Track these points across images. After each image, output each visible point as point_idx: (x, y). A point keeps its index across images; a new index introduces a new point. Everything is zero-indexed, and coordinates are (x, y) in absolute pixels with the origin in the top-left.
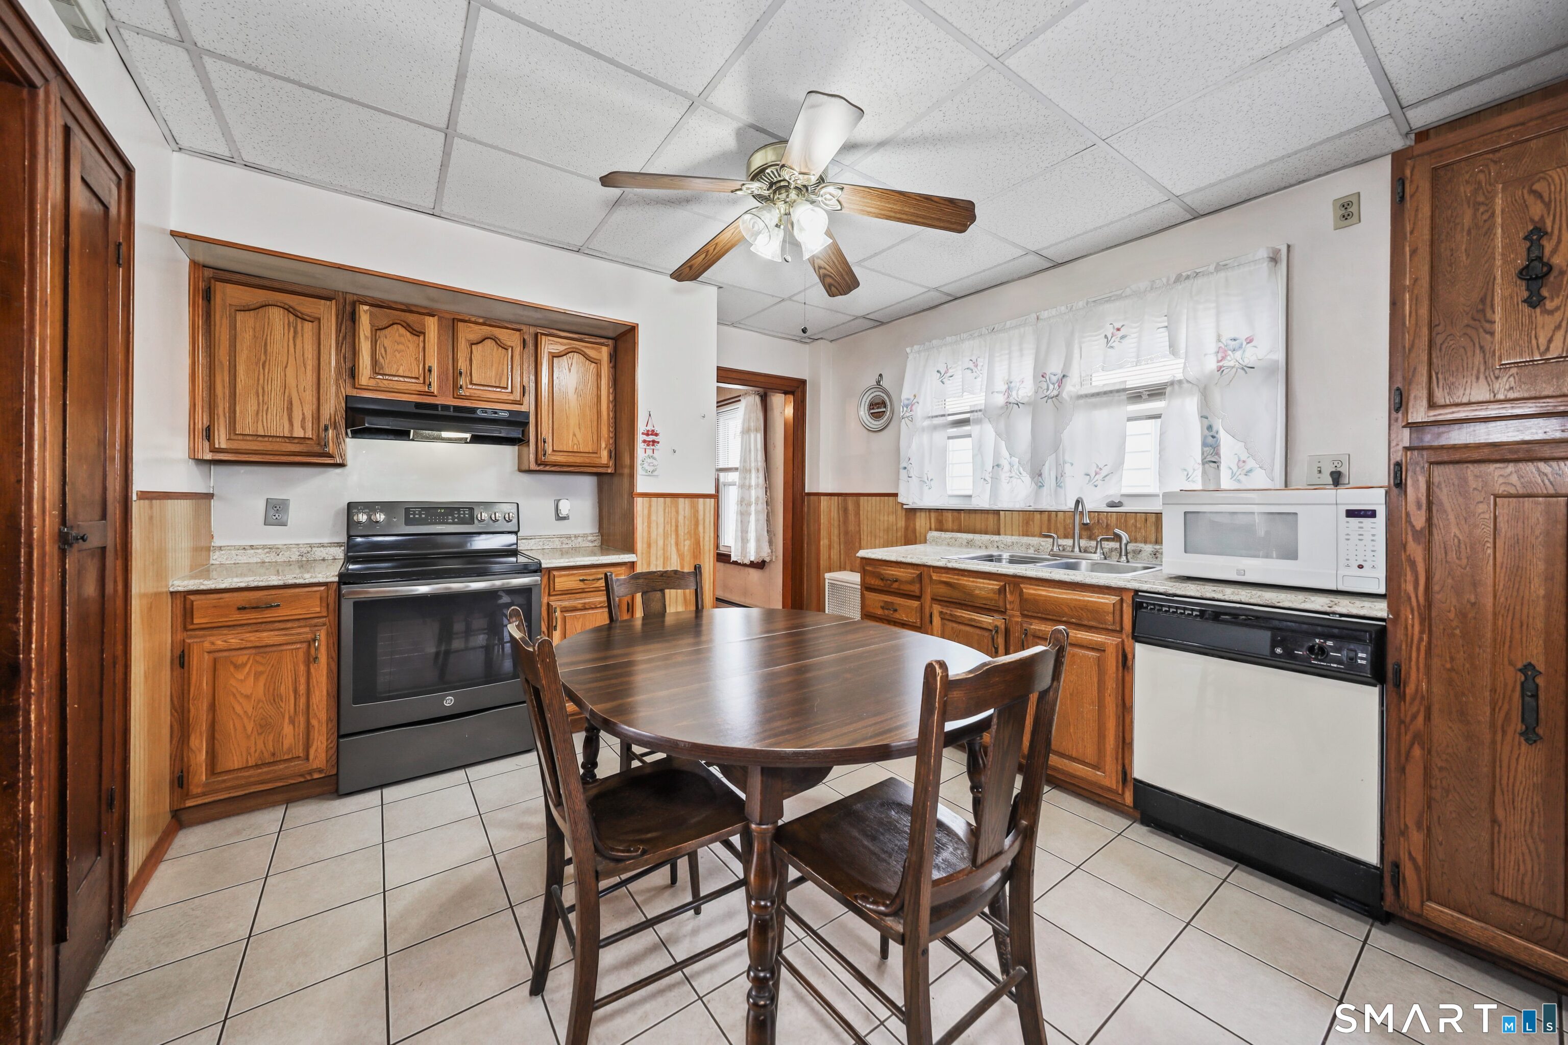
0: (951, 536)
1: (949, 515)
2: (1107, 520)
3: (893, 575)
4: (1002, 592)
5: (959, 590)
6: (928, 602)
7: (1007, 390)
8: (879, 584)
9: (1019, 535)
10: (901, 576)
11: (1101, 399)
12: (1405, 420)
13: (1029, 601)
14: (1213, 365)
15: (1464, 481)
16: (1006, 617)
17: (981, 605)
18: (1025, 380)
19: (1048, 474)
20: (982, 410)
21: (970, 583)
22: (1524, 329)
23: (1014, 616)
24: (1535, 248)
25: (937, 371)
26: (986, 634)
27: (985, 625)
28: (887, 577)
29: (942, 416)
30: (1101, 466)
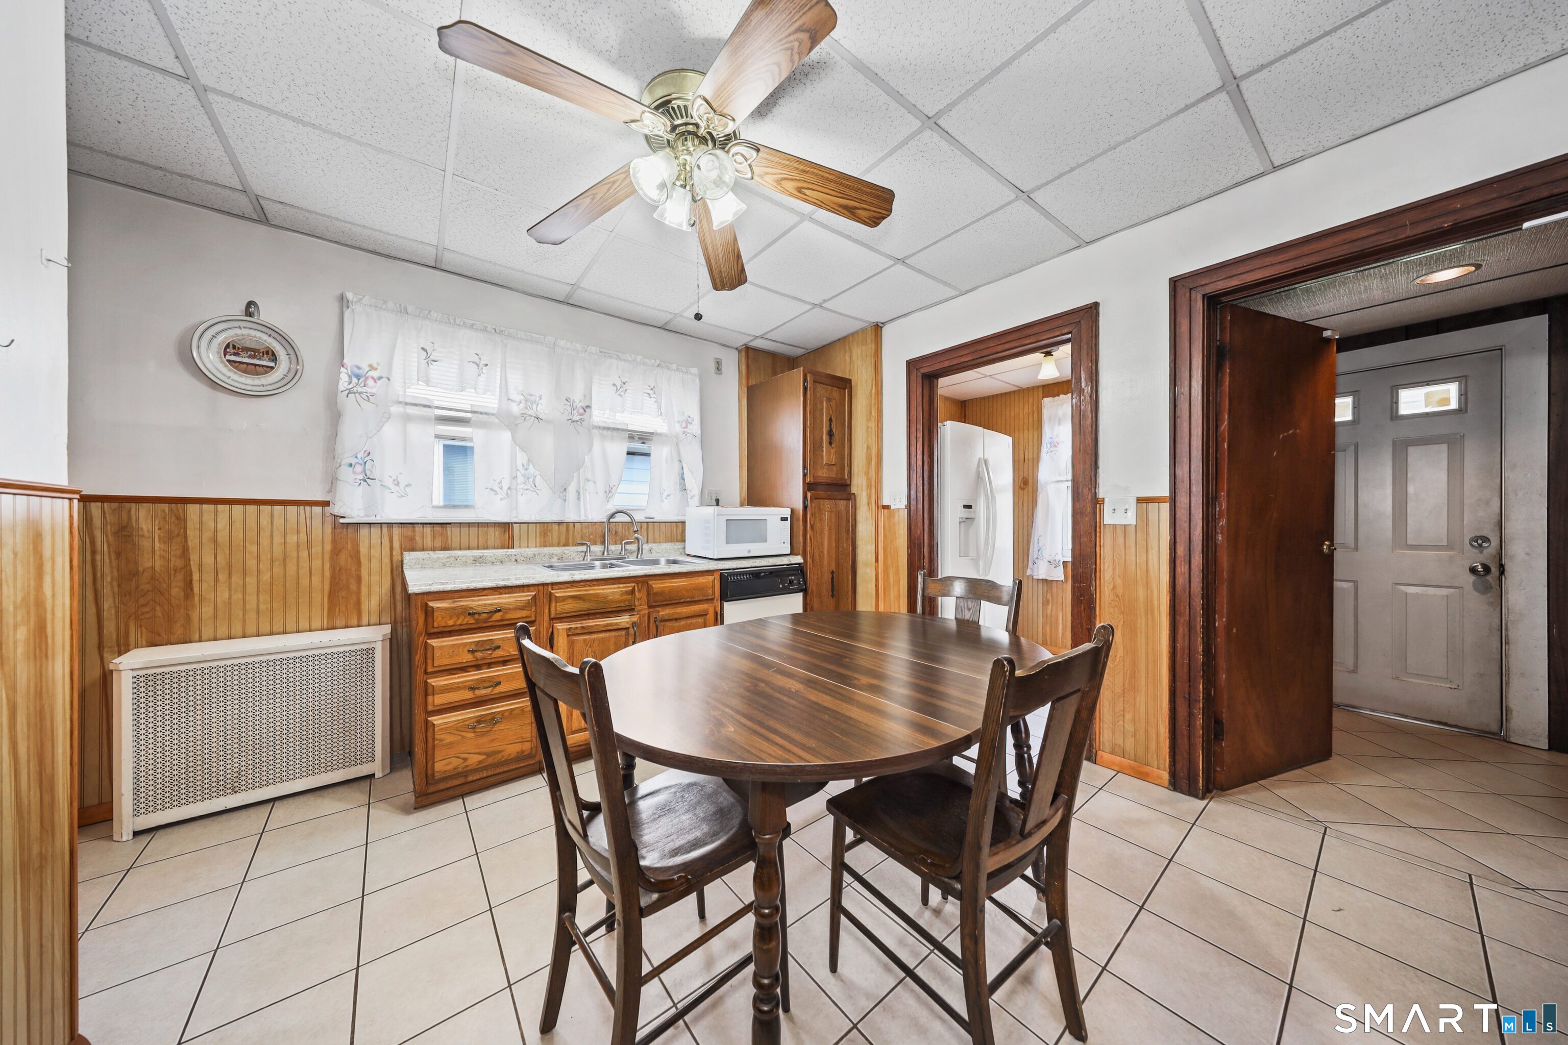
0: (448, 555)
1: (428, 530)
2: (619, 528)
3: (491, 605)
4: (632, 592)
5: (591, 601)
6: (546, 624)
7: (523, 402)
8: (465, 622)
9: (536, 547)
10: (505, 603)
11: (609, 433)
12: (808, 480)
13: (656, 594)
14: (678, 429)
15: (820, 506)
16: (636, 613)
17: (614, 609)
18: (543, 397)
19: (572, 489)
20: (493, 414)
21: (602, 591)
22: (829, 452)
23: (641, 610)
24: (830, 425)
25: (423, 349)
26: (623, 633)
27: (623, 626)
28: (480, 610)
29: (425, 406)
30: (611, 486)
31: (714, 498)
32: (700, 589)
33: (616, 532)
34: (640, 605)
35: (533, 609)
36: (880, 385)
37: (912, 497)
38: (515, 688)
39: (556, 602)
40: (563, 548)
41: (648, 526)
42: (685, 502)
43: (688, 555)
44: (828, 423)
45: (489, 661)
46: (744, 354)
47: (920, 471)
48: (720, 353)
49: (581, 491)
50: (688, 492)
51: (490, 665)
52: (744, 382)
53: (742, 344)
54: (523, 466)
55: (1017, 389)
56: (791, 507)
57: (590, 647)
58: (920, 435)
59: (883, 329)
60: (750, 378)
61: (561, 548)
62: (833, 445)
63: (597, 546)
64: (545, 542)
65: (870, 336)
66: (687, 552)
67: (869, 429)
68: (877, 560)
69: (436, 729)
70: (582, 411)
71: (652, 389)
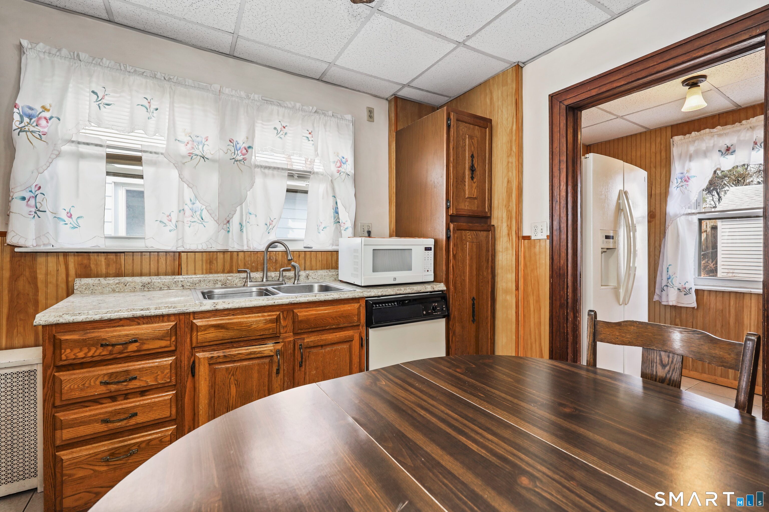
1: (102, 258)
2: (276, 257)
3: (127, 335)
4: (277, 320)
5: (234, 329)
6: (187, 353)
7: (190, 143)
8: (96, 354)
9: (202, 274)
10: (142, 334)
11: (271, 171)
12: (451, 212)
13: (301, 322)
14: (333, 169)
15: (462, 237)
16: (281, 340)
17: (258, 337)
18: (209, 139)
19: (235, 221)
20: (162, 154)
21: (245, 320)
22: (471, 187)
23: (286, 337)
24: (472, 161)
25: (93, 92)
26: (267, 360)
27: (267, 353)
28: (114, 341)
29: (97, 145)
30: (272, 219)
31: (366, 230)
32: (346, 316)
33: (276, 260)
34: (286, 333)
35: (173, 339)
36: (520, 121)
37: (555, 228)
38: (152, 419)
39: (197, 332)
40: (227, 275)
41: (305, 255)
42: (338, 233)
43: (341, 281)
44: (471, 159)
45: (126, 392)
46: (393, 103)
47: (563, 202)
48: (371, 102)
49: (244, 224)
50: (342, 225)
51: (126, 396)
52: (393, 128)
53: (391, 94)
54: (191, 200)
55: (645, 130)
56: (435, 237)
57: (233, 375)
58: (564, 166)
59: (524, 69)
60: (399, 124)
61: (225, 275)
62: (475, 180)
63: (259, 273)
64: (210, 269)
65: (511, 78)
66: (340, 279)
67: (510, 165)
68: (517, 289)
69: (65, 464)
70: (244, 151)
71: (310, 133)
